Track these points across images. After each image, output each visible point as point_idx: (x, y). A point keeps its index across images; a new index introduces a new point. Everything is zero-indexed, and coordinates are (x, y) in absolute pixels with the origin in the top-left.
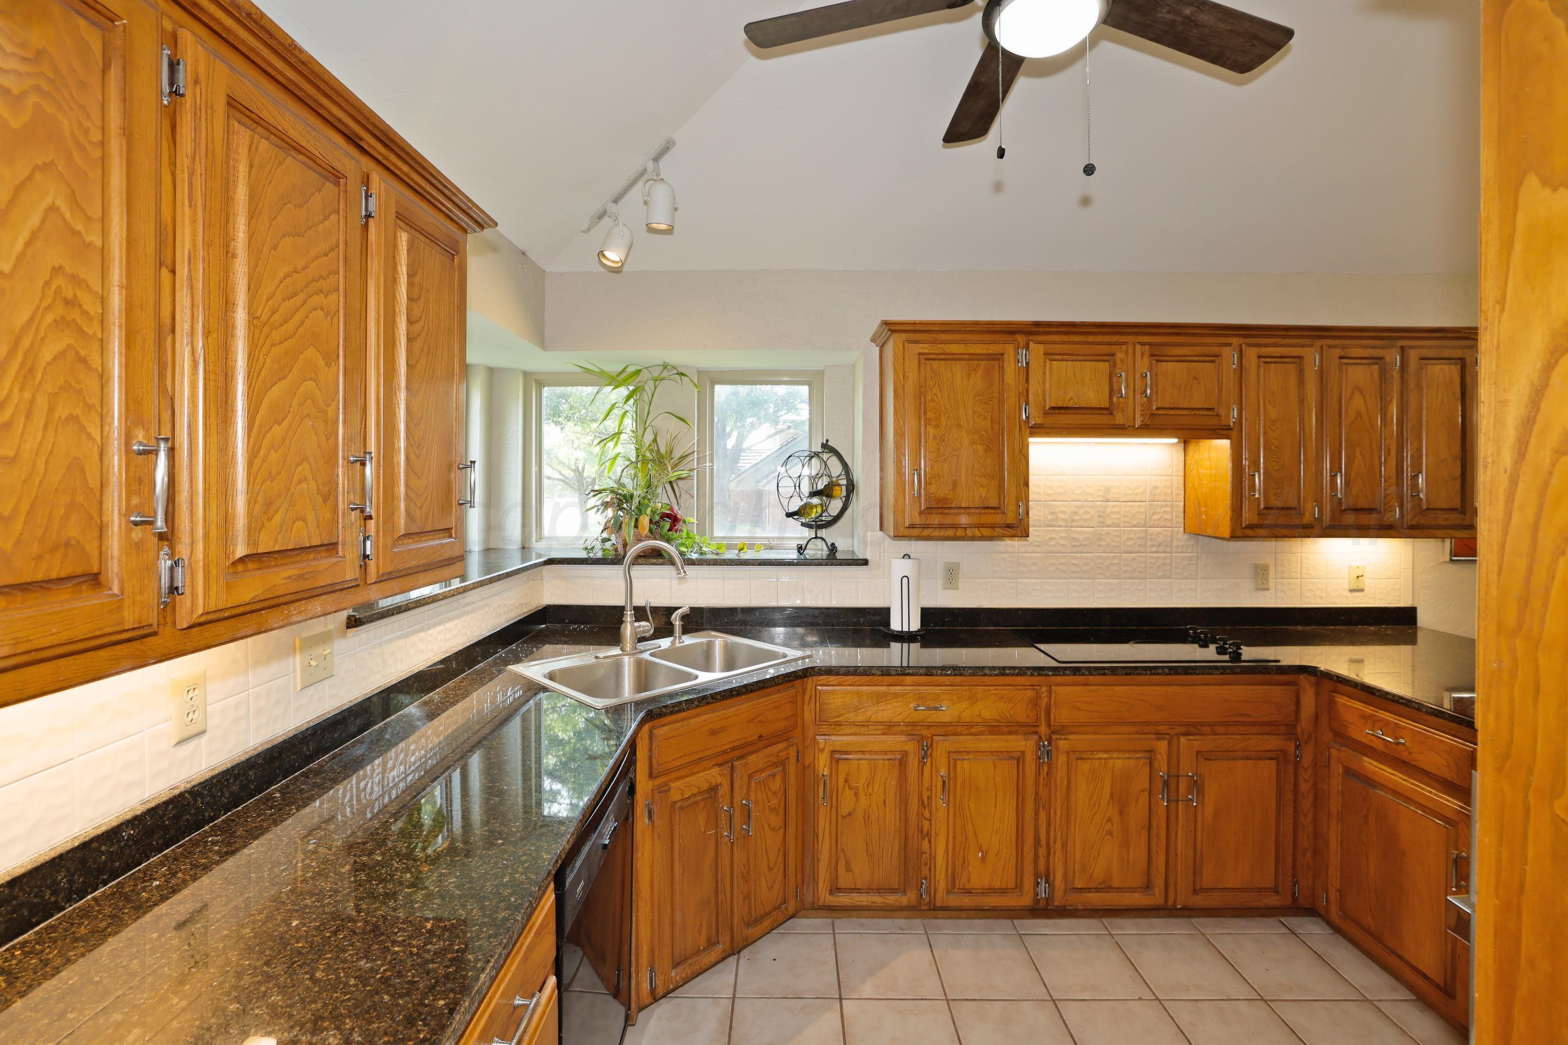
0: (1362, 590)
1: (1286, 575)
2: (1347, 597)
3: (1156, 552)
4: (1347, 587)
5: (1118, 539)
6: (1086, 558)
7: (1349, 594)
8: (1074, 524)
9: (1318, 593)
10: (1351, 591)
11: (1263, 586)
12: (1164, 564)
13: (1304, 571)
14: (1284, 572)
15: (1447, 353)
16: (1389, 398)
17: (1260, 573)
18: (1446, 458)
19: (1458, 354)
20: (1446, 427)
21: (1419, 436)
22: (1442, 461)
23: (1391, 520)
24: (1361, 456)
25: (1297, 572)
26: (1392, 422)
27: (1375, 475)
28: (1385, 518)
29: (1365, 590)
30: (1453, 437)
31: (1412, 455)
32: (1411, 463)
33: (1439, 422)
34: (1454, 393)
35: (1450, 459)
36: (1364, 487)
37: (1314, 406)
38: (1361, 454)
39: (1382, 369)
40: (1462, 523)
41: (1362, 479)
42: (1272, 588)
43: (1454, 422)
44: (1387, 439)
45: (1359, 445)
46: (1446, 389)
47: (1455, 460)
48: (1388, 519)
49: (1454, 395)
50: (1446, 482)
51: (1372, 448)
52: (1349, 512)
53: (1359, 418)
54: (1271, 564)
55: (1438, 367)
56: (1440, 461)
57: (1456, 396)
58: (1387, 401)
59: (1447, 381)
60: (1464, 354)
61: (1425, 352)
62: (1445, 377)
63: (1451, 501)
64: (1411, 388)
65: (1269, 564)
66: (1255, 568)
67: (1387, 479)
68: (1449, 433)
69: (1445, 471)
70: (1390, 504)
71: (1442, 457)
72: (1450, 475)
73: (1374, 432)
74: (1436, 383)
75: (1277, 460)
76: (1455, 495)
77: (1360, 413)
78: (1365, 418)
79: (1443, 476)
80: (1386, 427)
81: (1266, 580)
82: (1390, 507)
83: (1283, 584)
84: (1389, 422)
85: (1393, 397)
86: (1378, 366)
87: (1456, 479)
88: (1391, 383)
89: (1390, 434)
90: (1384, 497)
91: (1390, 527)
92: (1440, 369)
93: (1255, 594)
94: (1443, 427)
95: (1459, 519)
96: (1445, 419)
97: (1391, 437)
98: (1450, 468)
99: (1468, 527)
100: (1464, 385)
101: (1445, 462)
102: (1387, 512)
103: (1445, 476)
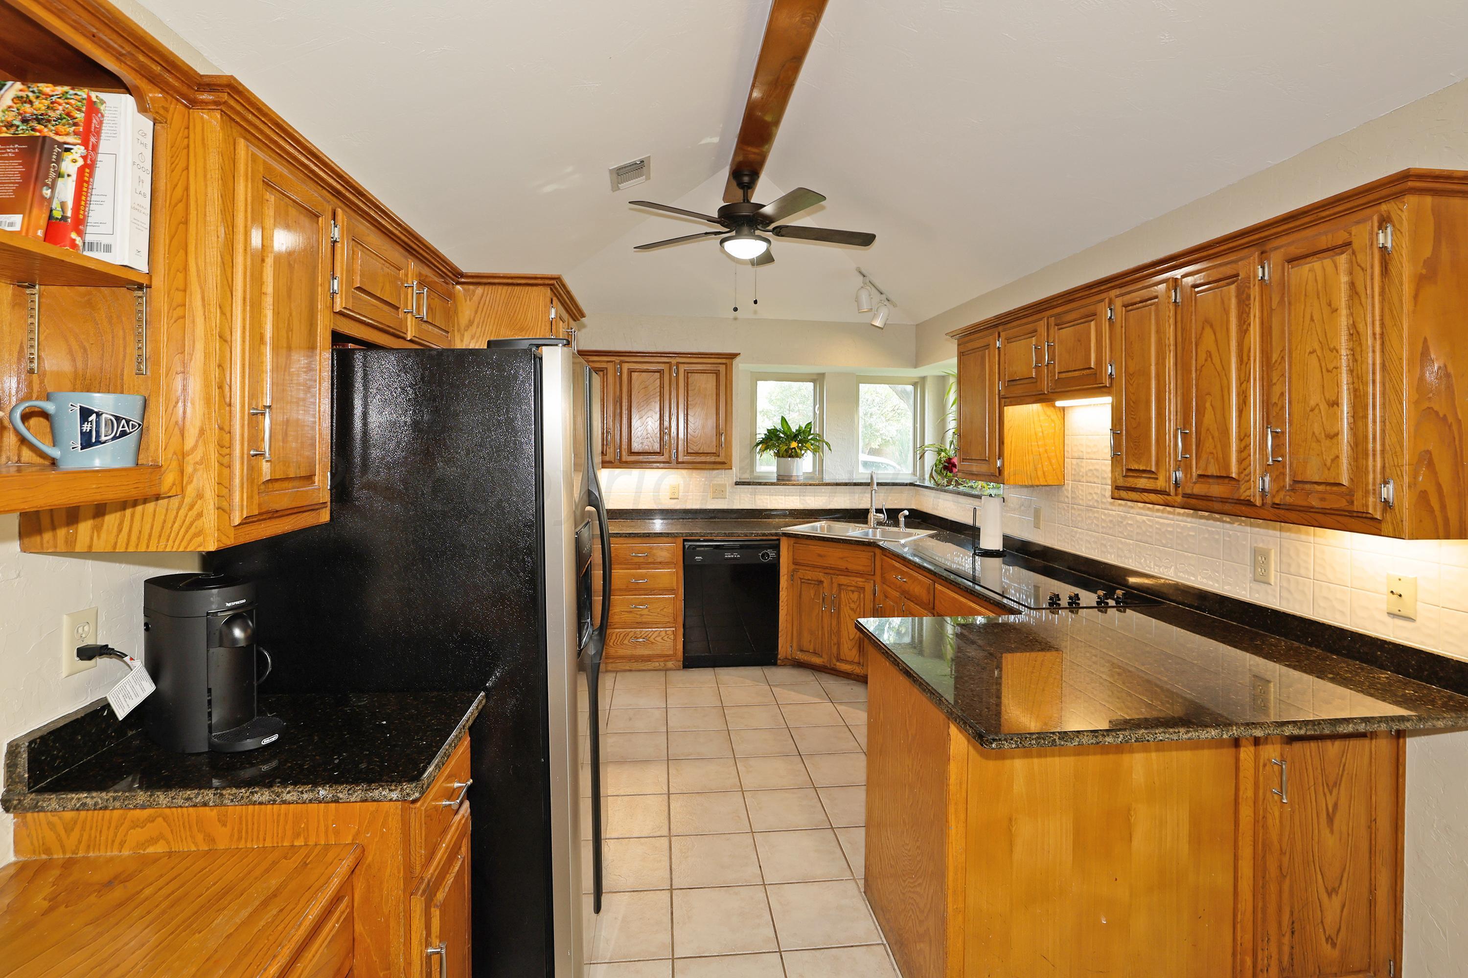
0: (1411, 619)
1: (1293, 570)
2: (1384, 623)
4: (1385, 606)
7: (1387, 619)
9: (1338, 606)
10: (1394, 615)
11: (1264, 577)
13: (1317, 568)
14: (1289, 565)
15: (1324, 242)
16: (1245, 327)
17: (1259, 561)
18: (1317, 405)
19: (1341, 237)
20: (1318, 356)
21: (1283, 375)
22: (1312, 410)
23: (1248, 493)
24: (1211, 408)
25: (1307, 569)
26: (1249, 359)
27: (1226, 432)
28: (1242, 491)
29: (1418, 620)
30: (1328, 371)
31: (1275, 403)
32: (1275, 413)
33: (1308, 351)
34: (1330, 301)
35: (1323, 406)
36: (1215, 447)
37: (1170, 351)
38: (1211, 405)
39: (1238, 289)
40: (1350, 508)
41: (1213, 438)
42: (1275, 583)
43: (1332, 346)
44: (1244, 381)
45: (1209, 394)
46: (1318, 298)
47: (1333, 406)
48: (1245, 492)
49: (1330, 305)
50: (1318, 441)
51: (1223, 396)
52: (1202, 480)
53: (1209, 359)
54: (1273, 551)
55: (1307, 267)
56: (1308, 409)
57: (1333, 306)
58: (1243, 330)
59: (1320, 285)
60: (1350, 234)
61: (1294, 250)
62: (1316, 280)
63: (1326, 472)
64: (1274, 307)
65: (1271, 550)
66: (1256, 552)
67: (1243, 437)
68: (1323, 365)
69: (1316, 425)
70: (1246, 472)
71: (1312, 403)
72: (1324, 430)
73: (1226, 375)
74: (1304, 293)
75: (1135, 417)
76: (1333, 461)
77: (1210, 352)
78: (1216, 360)
79: (1314, 433)
80: (1243, 366)
81: (1266, 570)
82: (1247, 475)
83: (1289, 580)
84: (1245, 358)
85: (1249, 324)
86: (1233, 287)
87: (1333, 436)
88: (1247, 305)
89: (1247, 375)
90: (1240, 461)
91: (1249, 503)
92: (1309, 271)
93: (1255, 586)
94: (1314, 358)
95: (1344, 500)
96: (1316, 346)
97: (1249, 381)
98: (1324, 419)
99: (1360, 515)
100: (1352, 285)
101: (1316, 411)
102: (1243, 482)
103: (1317, 433)
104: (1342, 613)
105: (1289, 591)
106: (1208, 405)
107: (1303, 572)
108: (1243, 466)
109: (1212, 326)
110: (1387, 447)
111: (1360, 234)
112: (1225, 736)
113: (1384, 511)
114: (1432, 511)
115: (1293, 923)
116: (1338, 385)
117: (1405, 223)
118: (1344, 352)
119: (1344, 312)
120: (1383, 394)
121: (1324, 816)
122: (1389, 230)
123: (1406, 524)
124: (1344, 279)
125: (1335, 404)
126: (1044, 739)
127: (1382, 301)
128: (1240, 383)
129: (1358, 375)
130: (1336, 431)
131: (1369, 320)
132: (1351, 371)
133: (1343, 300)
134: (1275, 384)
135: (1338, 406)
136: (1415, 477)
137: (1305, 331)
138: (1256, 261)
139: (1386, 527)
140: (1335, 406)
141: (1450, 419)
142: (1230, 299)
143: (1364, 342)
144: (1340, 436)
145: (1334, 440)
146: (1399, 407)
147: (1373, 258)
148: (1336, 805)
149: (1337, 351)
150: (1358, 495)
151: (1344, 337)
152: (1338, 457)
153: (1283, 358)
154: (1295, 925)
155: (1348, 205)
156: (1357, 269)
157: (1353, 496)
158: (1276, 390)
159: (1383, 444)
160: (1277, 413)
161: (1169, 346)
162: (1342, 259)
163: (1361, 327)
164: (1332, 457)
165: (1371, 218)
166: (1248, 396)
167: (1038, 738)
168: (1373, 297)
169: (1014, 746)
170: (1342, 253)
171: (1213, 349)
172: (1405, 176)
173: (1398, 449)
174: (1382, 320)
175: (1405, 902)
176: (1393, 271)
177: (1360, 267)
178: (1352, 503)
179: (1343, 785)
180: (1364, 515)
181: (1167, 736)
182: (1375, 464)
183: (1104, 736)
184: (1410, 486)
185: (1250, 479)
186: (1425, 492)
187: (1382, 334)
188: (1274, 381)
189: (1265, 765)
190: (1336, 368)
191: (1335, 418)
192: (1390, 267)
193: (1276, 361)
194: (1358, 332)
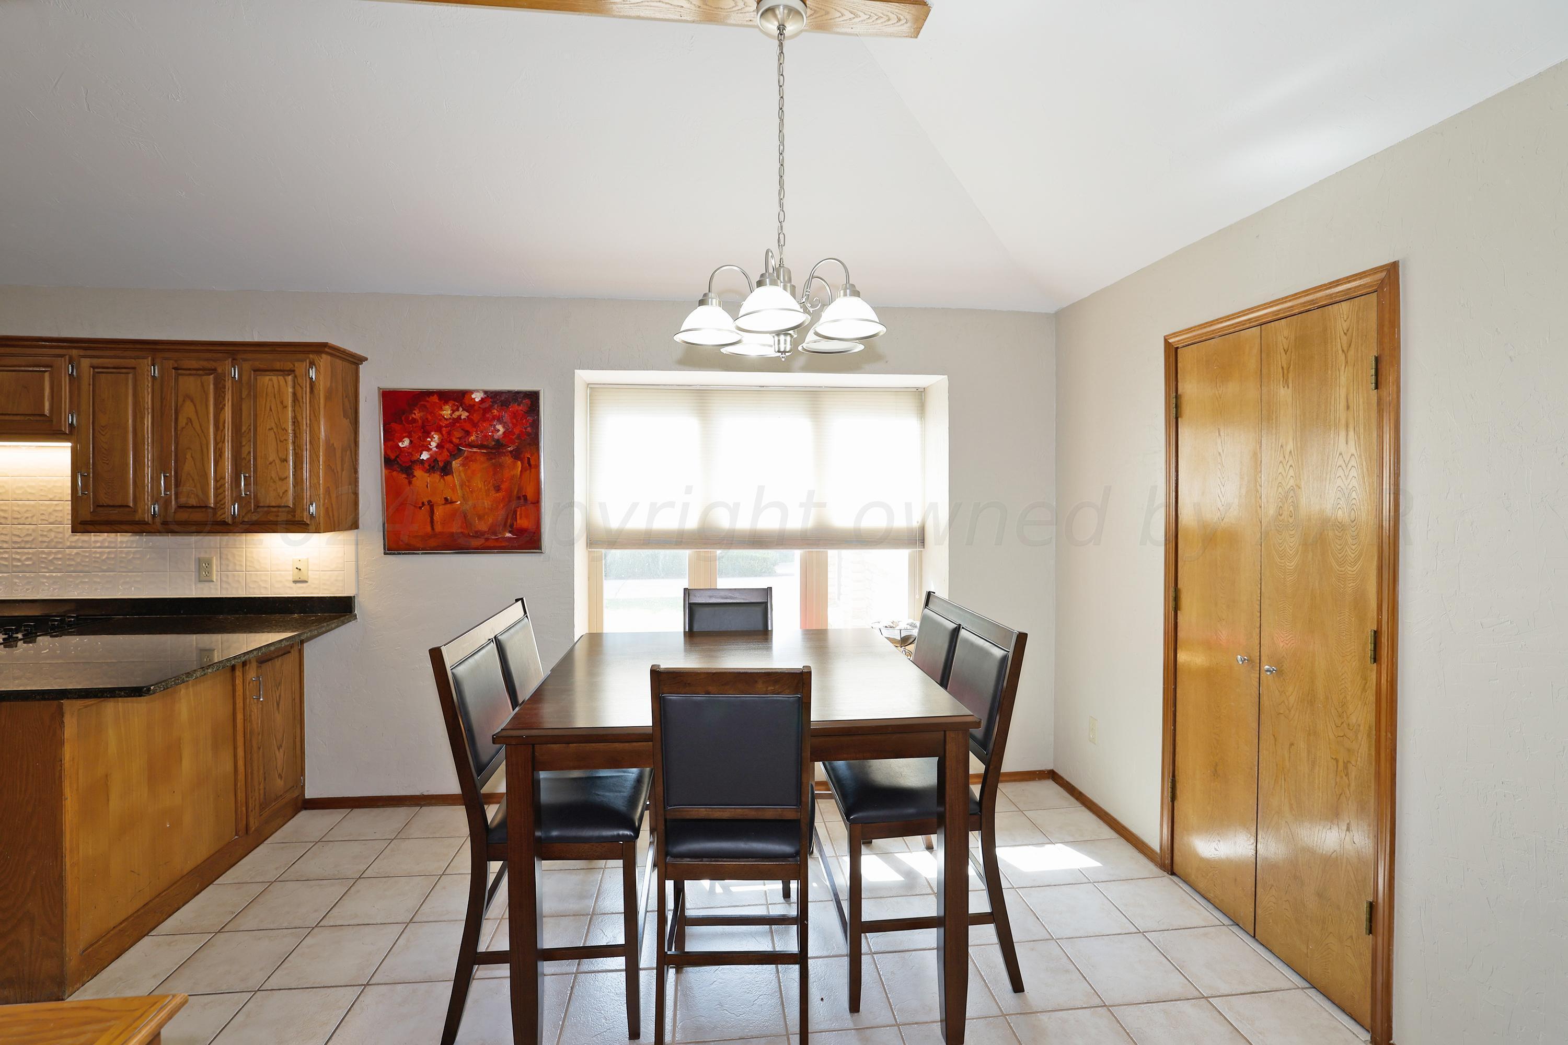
0: (306, 582)
1: (230, 568)
2: (291, 588)
3: (99, 547)
4: (291, 578)
5: (61, 536)
6: (28, 553)
7: (293, 585)
8: (15, 522)
9: (263, 585)
10: (295, 582)
11: (207, 578)
12: (107, 558)
13: (248, 564)
14: (228, 565)
15: (278, 365)
16: (221, 406)
17: (203, 567)
18: (274, 460)
19: (289, 366)
20: (274, 432)
21: (250, 441)
22: (271, 463)
23: (223, 516)
24: (191, 459)
25: (241, 566)
26: (224, 427)
27: (205, 475)
28: (218, 515)
29: (309, 581)
30: (281, 441)
31: (244, 458)
32: (244, 465)
33: (268, 428)
34: (282, 401)
35: (278, 461)
36: (195, 486)
37: (148, 414)
38: (192, 457)
39: (215, 379)
40: (293, 519)
41: (193, 480)
42: (217, 580)
43: (283, 427)
44: (219, 442)
45: (190, 449)
46: (275, 397)
47: (283, 462)
48: (220, 516)
49: (282, 403)
50: (274, 482)
51: (202, 451)
52: (181, 510)
53: (190, 424)
54: (215, 558)
55: (268, 378)
56: (268, 463)
57: (284, 404)
58: (219, 408)
59: (276, 390)
60: (294, 366)
61: (257, 364)
62: (273, 387)
63: (280, 499)
64: (244, 397)
65: (213, 558)
66: (199, 561)
67: (219, 479)
68: (278, 437)
69: (273, 472)
70: (222, 502)
71: (271, 459)
72: (278, 476)
73: (205, 436)
74: (265, 392)
75: (107, 462)
76: (284, 493)
77: (191, 419)
78: (196, 424)
79: (271, 477)
80: (219, 432)
81: (210, 573)
82: (222, 505)
83: (227, 576)
84: (221, 427)
85: (225, 405)
86: (212, 377)
87: (284, 479)
88: (223, 392)
89: (223, 438)
90: (216, 496)
91: (224, 523)
92: (269, 380)
93: (200, 585)
94: (272, 433)
95: (290, 515)
96: (273, 425)
97: (224, 442)
98: (278, 469)
99: (299, 522)
100: (294, 394)
101: (273, 464)
102: (219, 509)
103: (274, 477)
104: (266, 588)
105: (228, 583)
106: (188, 456)
107: (238, 568)
108: (219, 499)
109: (192, 401)
110: (312, 484)
111: (300, 367)
112: (260, 654)
113: (311, 519)
114: (330, 518)
115: (265, 773)
116: (287, 450)
117: (322, 368)
118: (290, 431)
119: (290, 409)
120: (310, 456)
121: (275, 704)
122: (314, 369)
123: (322, 525)
124: (290, 390)
125: (285, 460)
126: (178, 679)
127: (310, 406)
128: (216, 444)
129: (298, 445)
130: (285, 476)
131: (304, 416)
132: (294, 443)
133: (290, 402)
134: (244, 446)
135: (287, 462)
136: (325, 501)
137: (266, 416)
138: (230, 364)
139: (312, 527)
140: (285, 462)
141: (335, 471)
142: (209, 385)
143: (301, 428)
144: (287, 479)
145: (285, 481)
146: (318, 464)
147: (306, 382)
148: (280, 696)
149: (286, 431)
150: (298, 511)
151: (290, 423)
152: (286, 491)
153: (250, 429)
154: (266, 774)
155: (293, 349)
156: (297, 386)
157: (295, 512)
158: (245, 451)
159: (310, 483)
160: (246, 464)
161: (148, 409)
162: (290, 378)
163: (299, 419)
164: (283, 491)
165: (306, 360)
166: (223, 451)
167: (175, 680)
168: (306, 403)
169: (162, 689)
170: (289, 375)
171: (193, 416)
172: (325, 345)
173: (318, 486)
174: (310, 417)
175: (305, 741)
176: (316, 391)
177: (299, 385)
178: (294, 516)
179: (282, 684)
180: (301, 522)
181: (236, 661)
182: (307, 494)
183: (208, 669)
184: (323, 506)
185: (225, 507)
186: (327, 508)
187: (310, 424)
188: (244, 443)
189: (249, 683)
190: (286, 440)
191: (286, 469)
192: (314, 389)
193: (245, 431)
194: (298, 421)
